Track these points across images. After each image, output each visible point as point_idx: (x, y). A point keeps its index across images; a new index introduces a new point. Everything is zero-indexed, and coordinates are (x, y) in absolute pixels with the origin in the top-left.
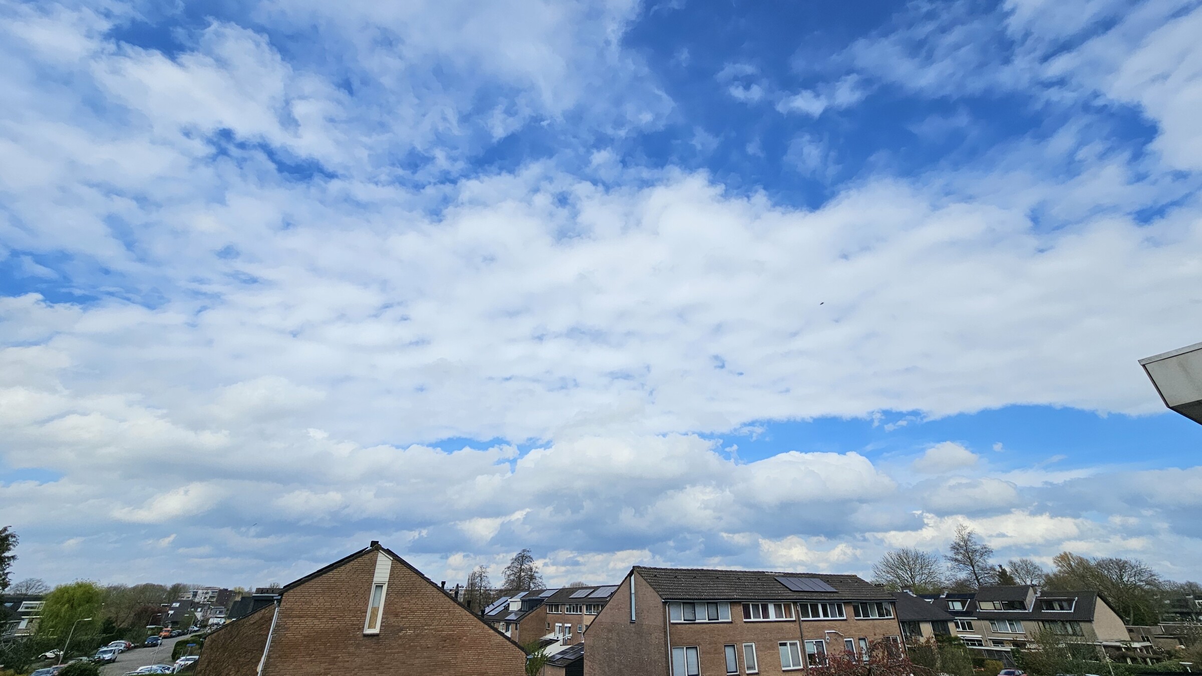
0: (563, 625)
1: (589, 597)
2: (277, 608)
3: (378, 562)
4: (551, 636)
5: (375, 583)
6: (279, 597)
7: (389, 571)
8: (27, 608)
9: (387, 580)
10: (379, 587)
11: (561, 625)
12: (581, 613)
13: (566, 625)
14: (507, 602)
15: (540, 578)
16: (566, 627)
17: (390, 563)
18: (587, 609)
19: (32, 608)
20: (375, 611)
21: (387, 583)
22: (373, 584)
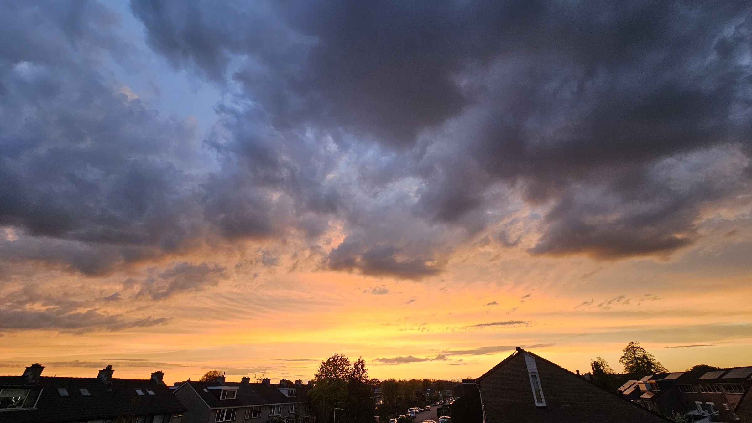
0: (704, 402)
1: (724, 378)
2: (480, 391)
3: (526, 361)
4: (695, 412)
5: (530, 374)
6: (479, 384)
7: (535, 365)
8: (377, 391)
9: (537, 371)
10: (534, 376)
11: (701, 403)
12: (720, 393)
13: (708, 403)
14: (637, 384)
15: (658, 363)
16: (710, 405)
17: (534, 360)
18: (726, 389)
19: (379, 391)
20: (537, 391)
21: (538, 373)
22: (529, 373)
